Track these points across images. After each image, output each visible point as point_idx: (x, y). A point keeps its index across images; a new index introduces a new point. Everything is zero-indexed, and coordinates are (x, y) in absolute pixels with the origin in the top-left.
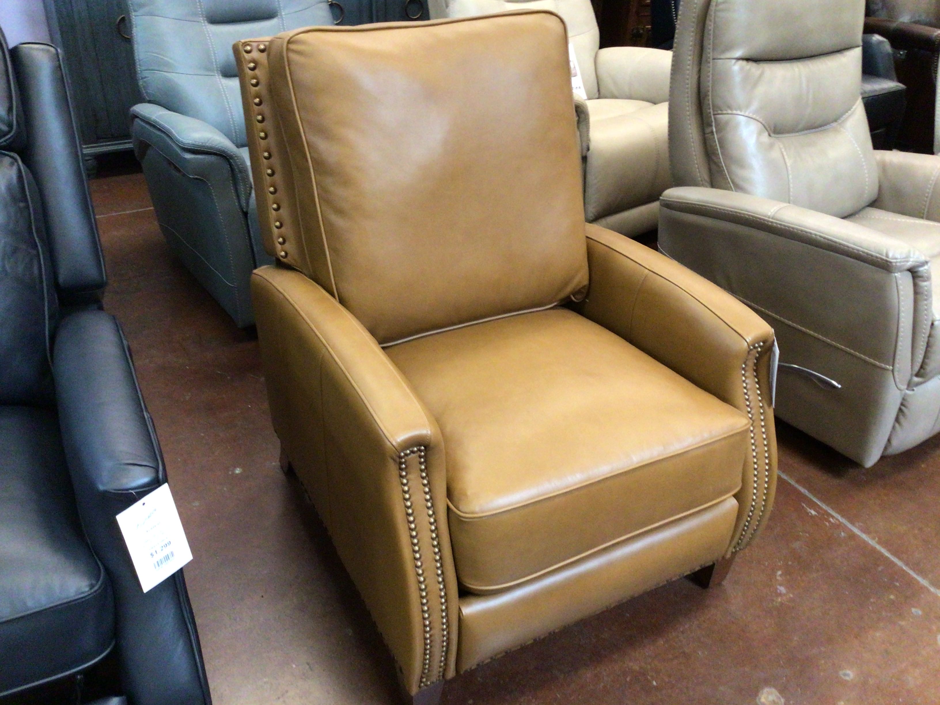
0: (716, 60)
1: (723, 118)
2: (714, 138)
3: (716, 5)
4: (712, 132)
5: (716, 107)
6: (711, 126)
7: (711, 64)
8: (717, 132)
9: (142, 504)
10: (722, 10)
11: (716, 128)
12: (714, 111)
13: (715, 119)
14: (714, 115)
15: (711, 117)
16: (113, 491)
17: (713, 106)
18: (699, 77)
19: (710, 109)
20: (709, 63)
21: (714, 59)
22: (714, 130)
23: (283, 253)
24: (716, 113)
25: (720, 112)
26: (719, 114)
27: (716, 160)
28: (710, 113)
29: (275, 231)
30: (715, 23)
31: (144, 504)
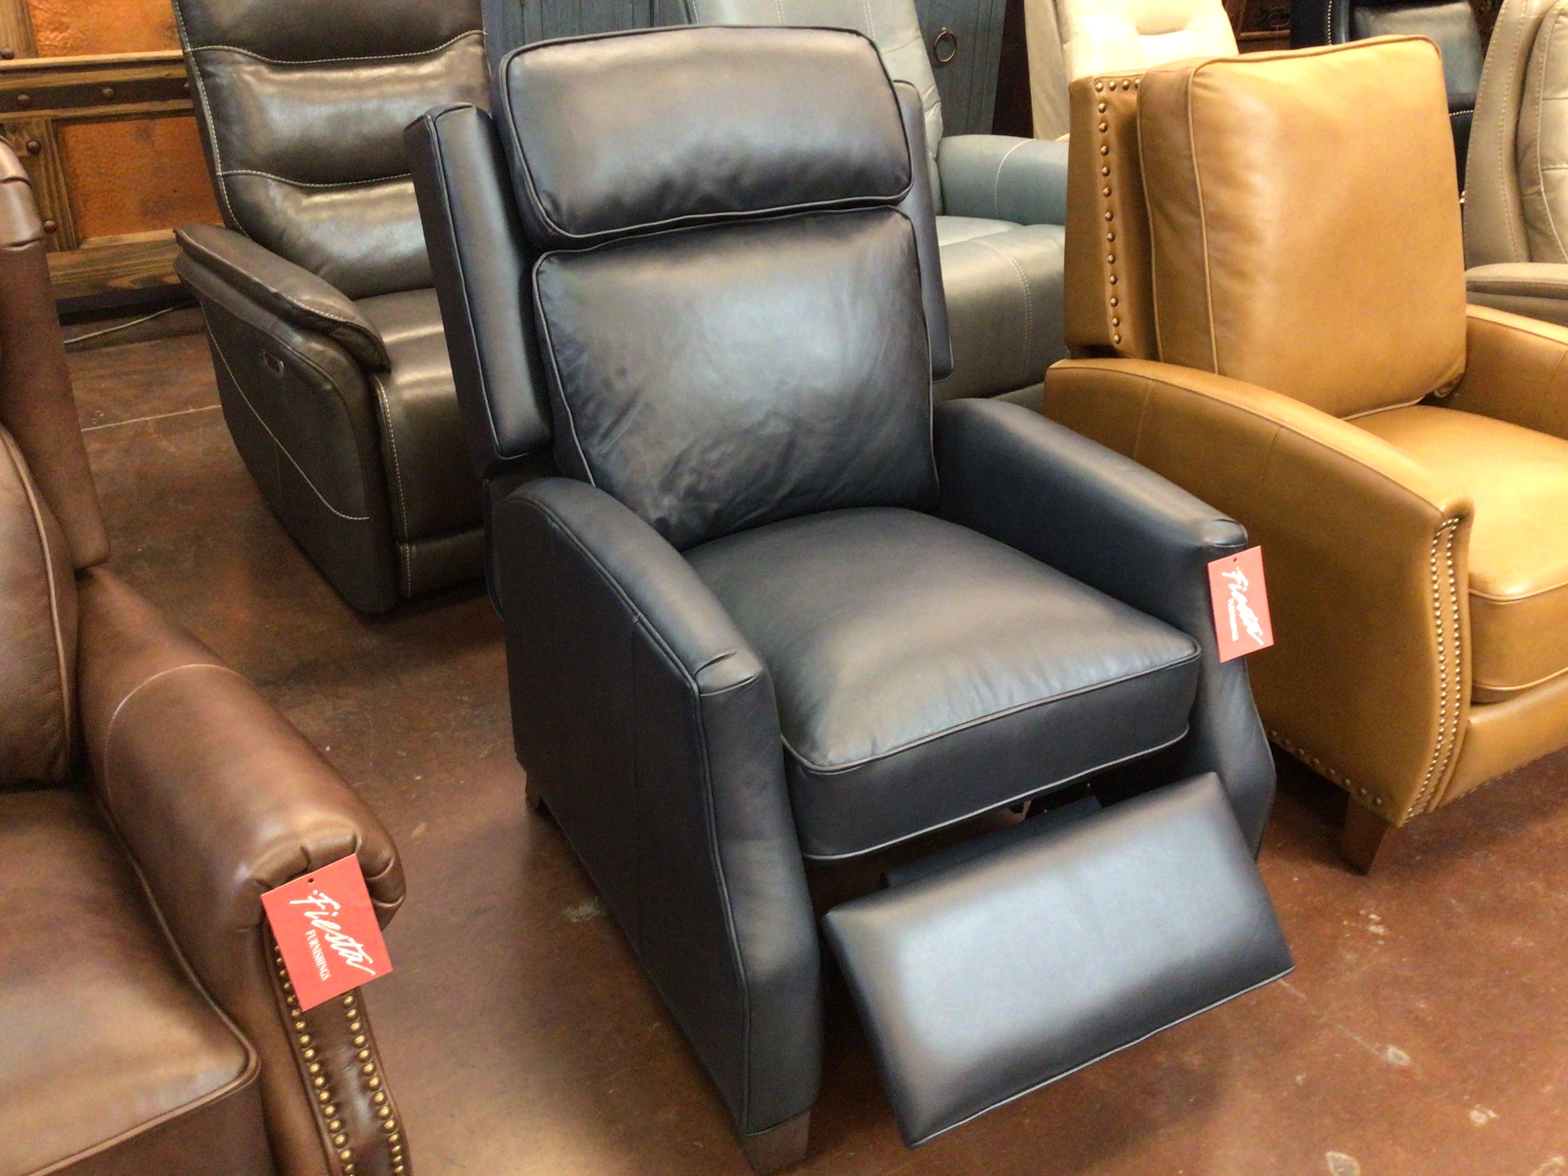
0: (1546, 101)
1: (1554, 173)
2: (1542, 199)
3: (1552, 32)
4: (1539, 193)
5: (1545, 160)
6: (1539, 184)
7: (1541, 104)
8: (1545, 191)
9: (1233, 559)
10: (1560, 38)
11: (1544, 186)
12: (1542, 164)
13: (1544, 175)
14: (1542, 170)
15: (1537, 173)
16: (1216, 546)
17: (1542, 158)
18: (1518, 122)
19: (1536, 162)
20: (1538, 104)
21: (1544, 99)
22: (1542, 189)
23: (1116, 338)
24: (1545, 167)
25: (1552, 166)
26: (1548, 169)
27: (1543, 227)
28: (1537, 168)
29: (1110, 309)
30: (1549, 52)
31: (1235, 560)
